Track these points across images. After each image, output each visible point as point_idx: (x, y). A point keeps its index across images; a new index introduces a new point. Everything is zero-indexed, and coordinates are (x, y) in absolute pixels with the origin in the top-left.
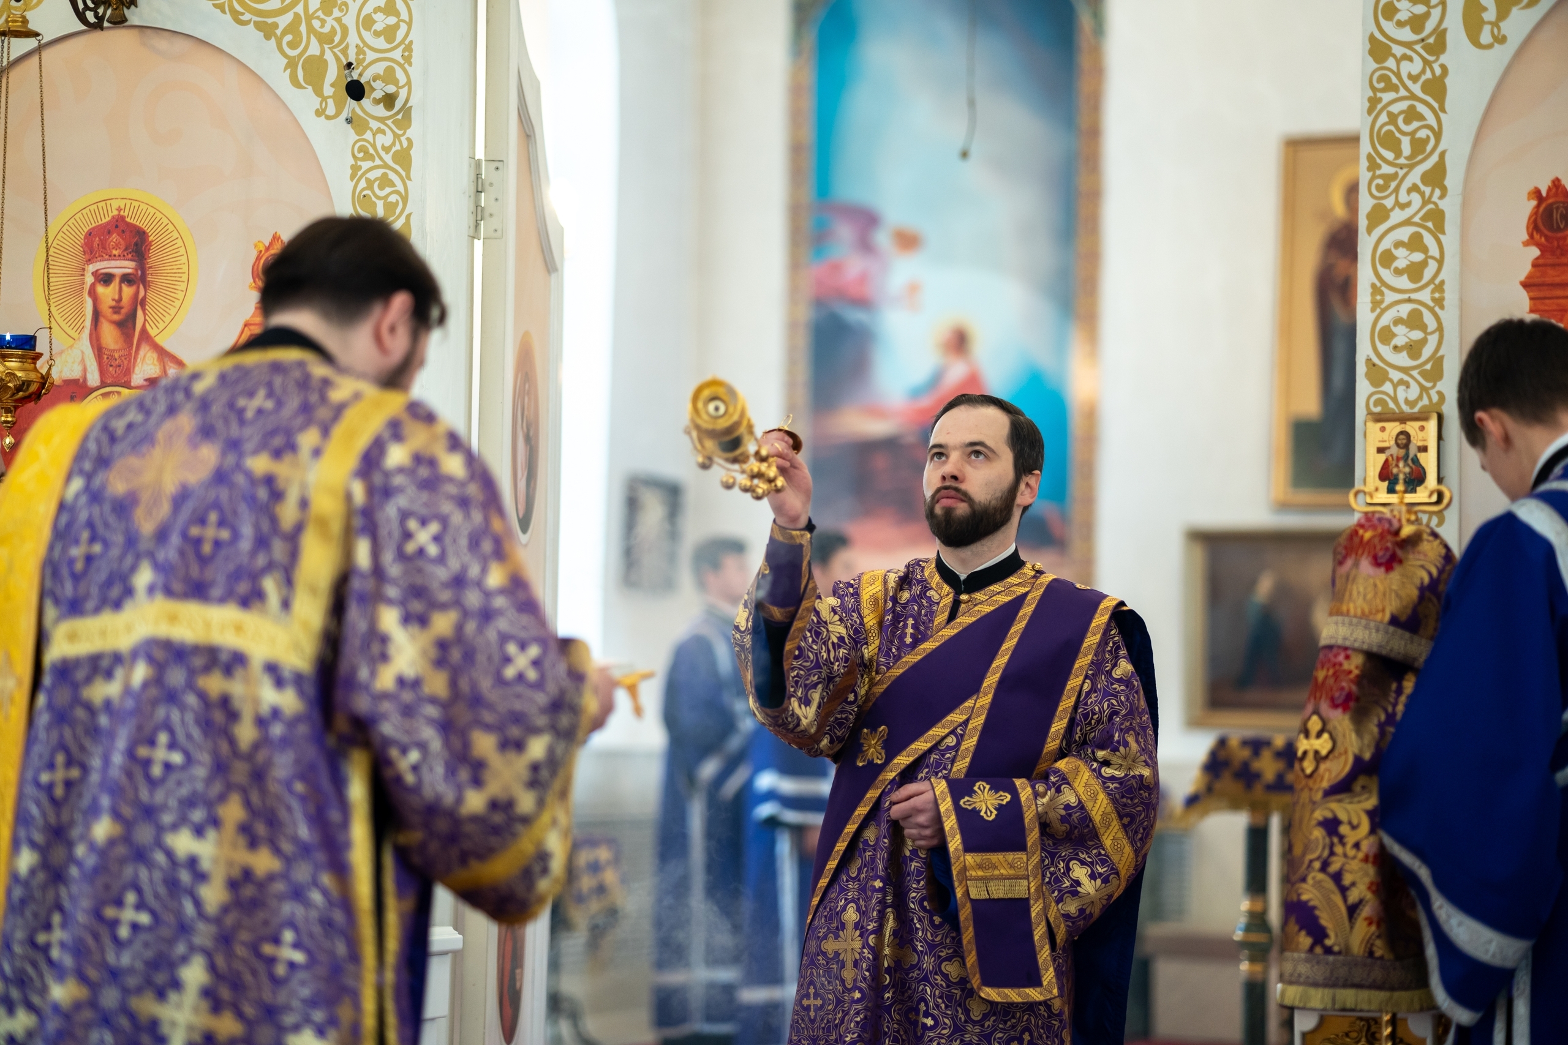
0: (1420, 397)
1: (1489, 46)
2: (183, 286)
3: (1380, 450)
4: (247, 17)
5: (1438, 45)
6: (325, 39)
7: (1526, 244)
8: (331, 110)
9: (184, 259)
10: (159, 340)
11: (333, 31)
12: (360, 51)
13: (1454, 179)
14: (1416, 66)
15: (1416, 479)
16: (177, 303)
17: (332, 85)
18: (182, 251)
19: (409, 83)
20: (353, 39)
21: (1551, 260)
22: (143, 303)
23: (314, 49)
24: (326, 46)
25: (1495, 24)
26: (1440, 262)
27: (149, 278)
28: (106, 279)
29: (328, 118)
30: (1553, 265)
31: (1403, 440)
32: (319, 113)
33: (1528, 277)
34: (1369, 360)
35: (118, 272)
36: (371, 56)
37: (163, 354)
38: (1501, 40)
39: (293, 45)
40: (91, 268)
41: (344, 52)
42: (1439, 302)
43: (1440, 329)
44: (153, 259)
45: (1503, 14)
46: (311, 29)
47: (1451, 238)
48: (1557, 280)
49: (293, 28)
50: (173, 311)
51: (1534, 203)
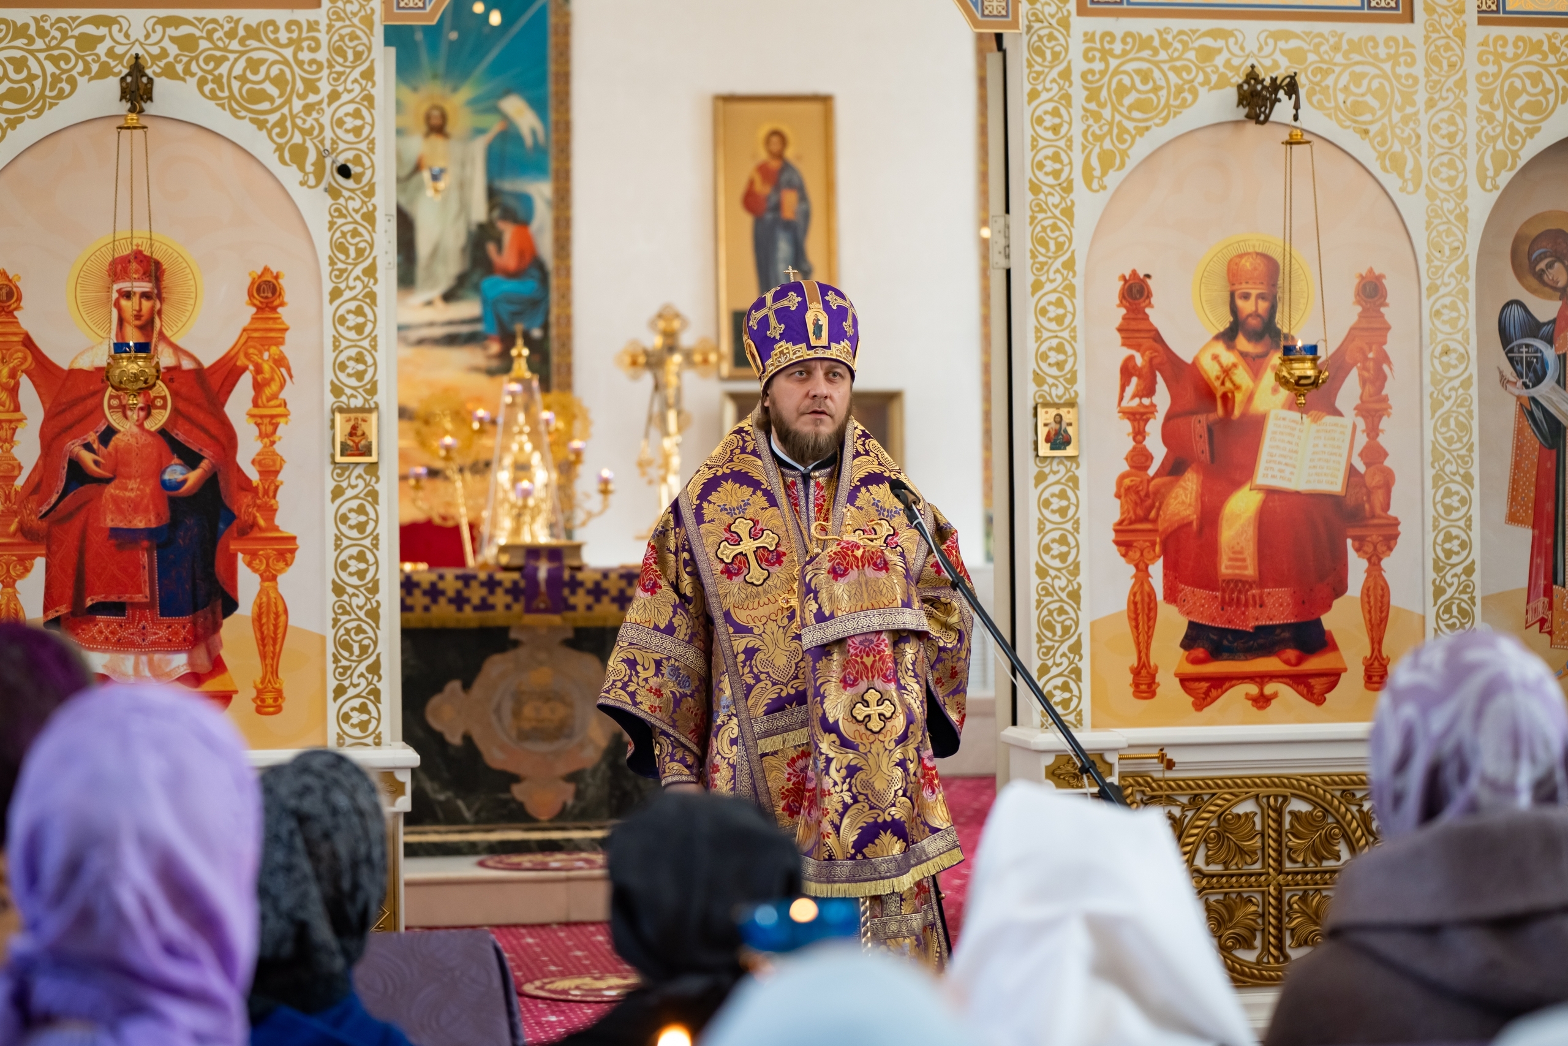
0: (1064, 394)
1: (1097, 191)
2: (192, 302)
3: (1046, 425)
4: (243, 113)
5: (1068, 188)
6: (306, 132)
7: (1119, 306)
8: (312, 181)
9: (192, 282)
10: (174, 340)
11: (313, 128)
12: (333, 142)
13: (1079, 267)
14: (1056, 199)
15: (1067, 442)
16: (188, 314)
17: (313, 165)
18: (190, 276)
19: (373, 166)
20: (328, 134)
21: (1132, 316)
22: (160, 312)
23: (298, 139)
24: (307, 138)
25: (1101, 178)
26: (1074, 315)
27: (164, 295)
28: (128, 295)
29: (310, 187)
30: (1134, 319)
31: (1058, 419)
32: (302, 184)
33: (1121, 325)
34: (1034, 371)
35: (138, 290)
36: (342, 146)
37: (176, 349)
38: (1104, 188)
39: (281, 135)
40: (116, 287)
41: (322, 142)
42: (1074, 338)
43: (1075, 354)
44: (167, 280)
45: (1104, 173)
46: (294, 125)
47: (1079, 301)
48: (1136, 328)
49: (281, 123)
50: (184, 319)
51: (1122, 283)
